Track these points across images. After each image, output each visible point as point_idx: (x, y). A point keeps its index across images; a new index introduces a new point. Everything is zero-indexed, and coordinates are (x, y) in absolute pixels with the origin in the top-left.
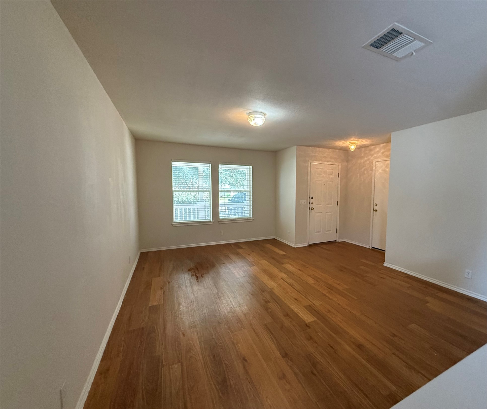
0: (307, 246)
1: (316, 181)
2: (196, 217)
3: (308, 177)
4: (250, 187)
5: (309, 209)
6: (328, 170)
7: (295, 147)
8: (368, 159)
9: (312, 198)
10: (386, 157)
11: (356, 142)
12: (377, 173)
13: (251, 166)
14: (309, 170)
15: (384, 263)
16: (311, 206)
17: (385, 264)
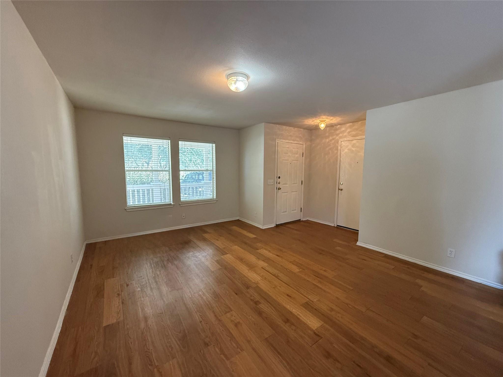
0: (275, 227)
1: (283, 160)
2: (151, 200)
3: (275, 156)
4: (213, 167)
5: (277, 189)
6: (293, 149)
7: (262, 125)
8: (333, 139)
9: (279, 178)
10: (352, 137)
11: (325, 120)
12: (342, 153)
13: (213, 144)
14: (276, 149)
15: (357, 242)
16: (279, 186)
17: (358, 244)
